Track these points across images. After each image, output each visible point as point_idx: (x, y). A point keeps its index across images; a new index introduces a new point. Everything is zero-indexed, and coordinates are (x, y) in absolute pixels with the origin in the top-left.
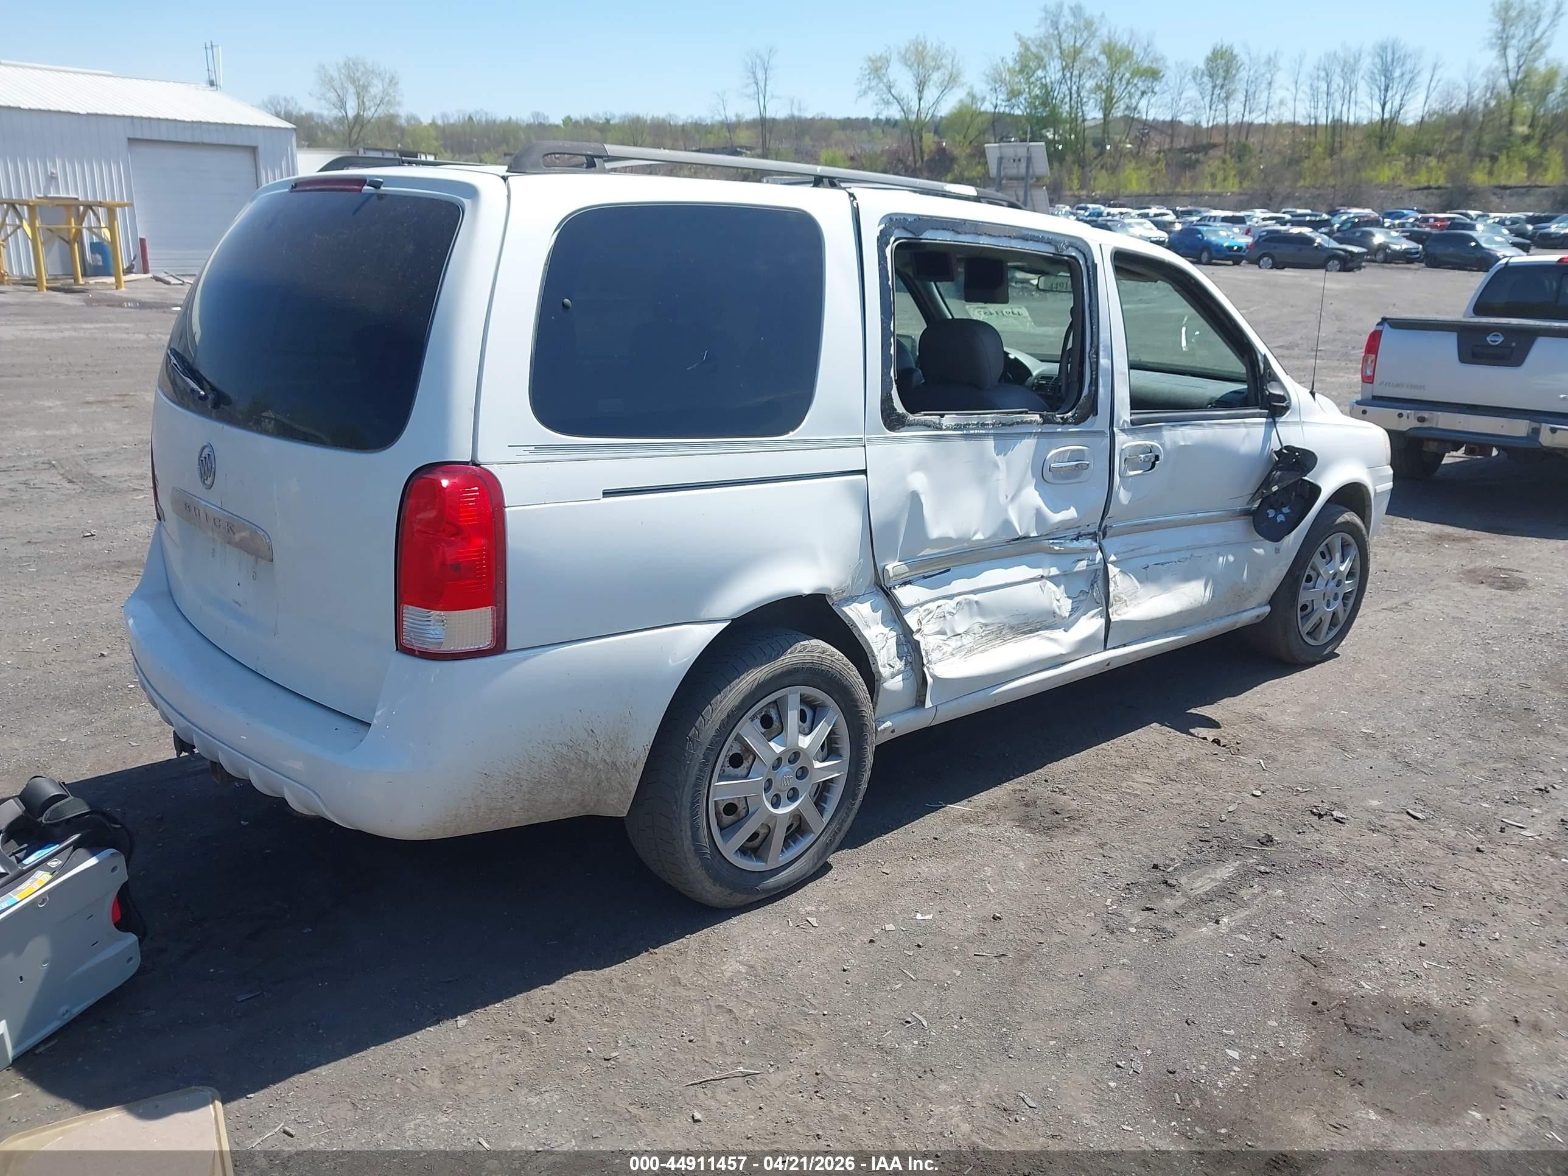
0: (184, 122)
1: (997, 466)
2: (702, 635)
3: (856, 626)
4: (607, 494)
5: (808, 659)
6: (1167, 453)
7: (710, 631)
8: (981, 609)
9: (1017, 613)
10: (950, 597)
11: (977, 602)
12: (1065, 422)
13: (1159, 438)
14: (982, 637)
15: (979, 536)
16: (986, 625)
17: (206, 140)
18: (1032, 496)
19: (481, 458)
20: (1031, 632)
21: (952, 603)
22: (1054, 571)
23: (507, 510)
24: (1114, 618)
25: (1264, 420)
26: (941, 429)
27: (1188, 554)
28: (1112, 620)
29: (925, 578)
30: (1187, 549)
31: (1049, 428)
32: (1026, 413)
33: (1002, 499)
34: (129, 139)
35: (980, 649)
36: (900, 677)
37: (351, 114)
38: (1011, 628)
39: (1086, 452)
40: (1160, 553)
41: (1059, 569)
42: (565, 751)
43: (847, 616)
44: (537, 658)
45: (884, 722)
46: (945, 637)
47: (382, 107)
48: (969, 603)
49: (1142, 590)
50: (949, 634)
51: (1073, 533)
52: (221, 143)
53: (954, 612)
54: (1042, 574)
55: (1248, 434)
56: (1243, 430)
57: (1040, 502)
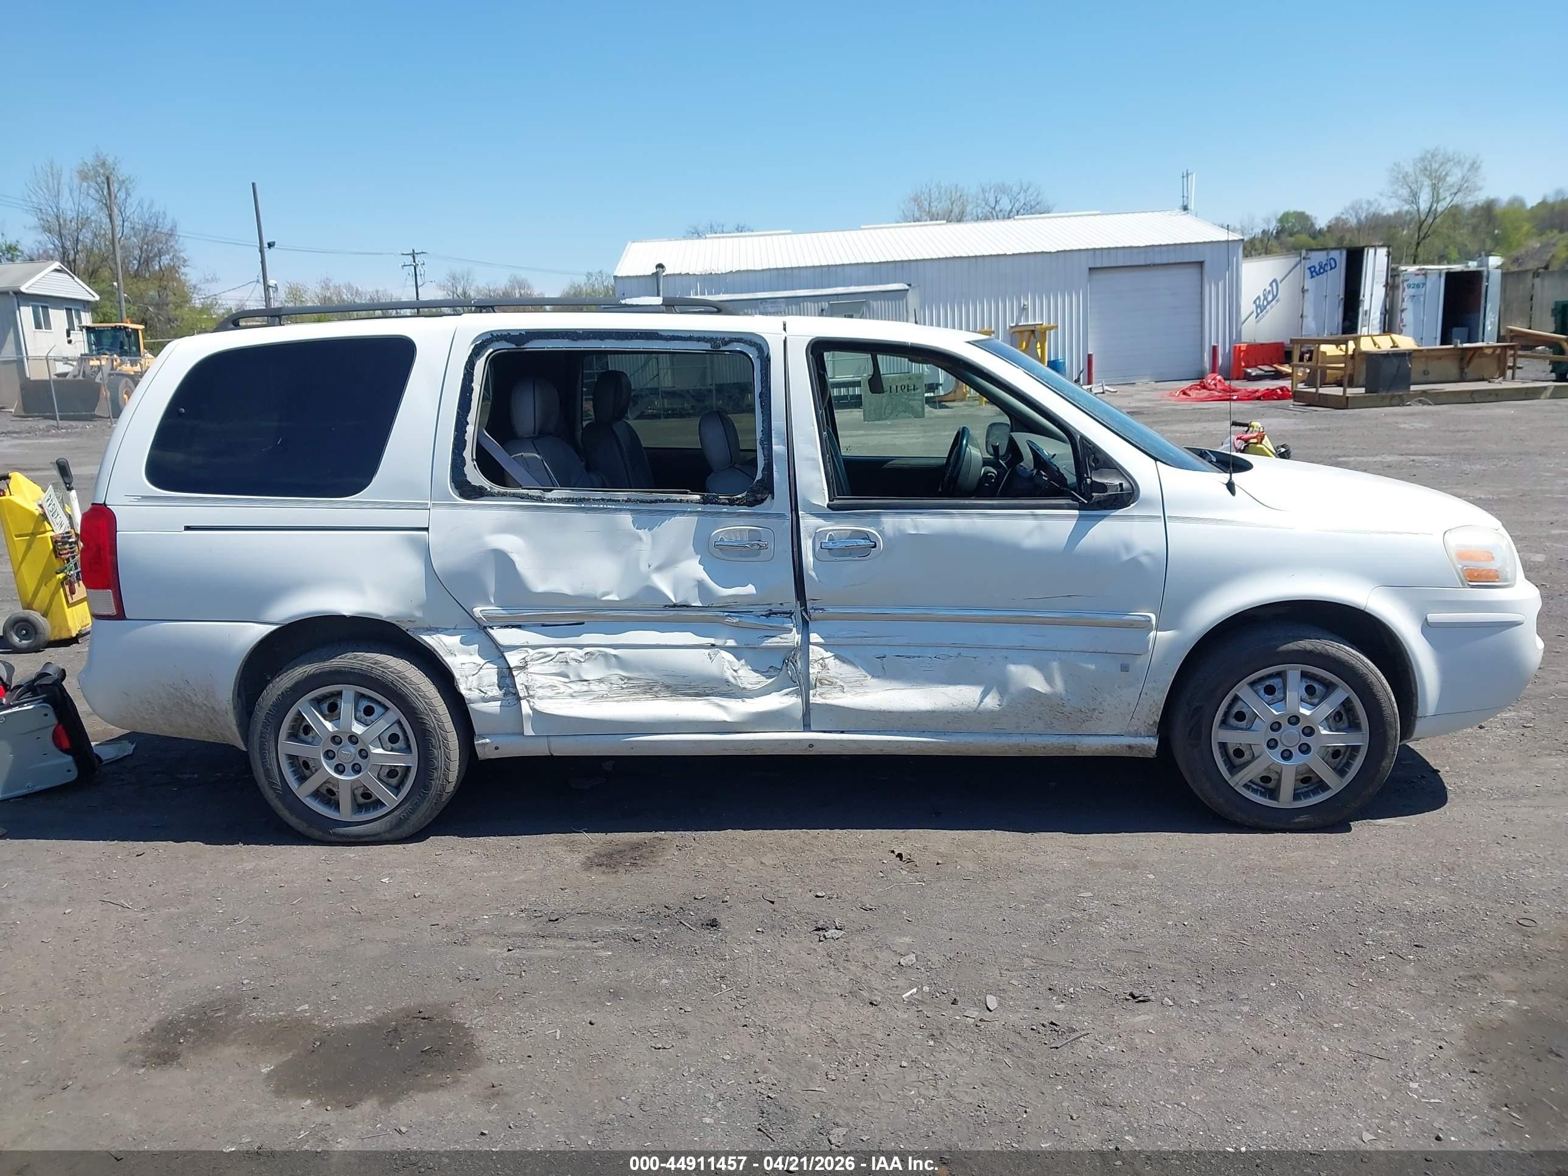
0: (1138, 247)
1: (640, 539)
2: (258, 631)
3: (437, 652)
4: (187, 528)
5: (357, 666)
6: (888, 540)
7: (265, 630)
8: (621, 663)
9: (673, 673)
10: (580, 647)
11: (615, 656)
12: (731, 503)
13: (877, 525)
14: (623, 688)
15: (613, 597)
16: (629, 679)
17: (1158, 261)
18: (694, 568)
19: (107, 503)
20: (698, 695)
21: (581, 652)
22: (731, 643)
23: (118, 533)
24: (812, 700)
25: (1076, 512)
26: (543, 501)
27: (953, 652)
28: (811, 702)
29: (543, 625)
30: (954, 646)
31: (710, 508)
32: (686, 493)
33: (643, 567)
34: (1090, 269)
35: (616, 699)
36: (499, 703)
37: (1424, 206)
38: (668, 687)
39: (762, 533)
40: (908, 645)
41: (736, 641)
42: (172, 690)
43: (426, 642)
44: (151, 626)
45: (484, 738)
46: (566, 680)
47: (1460, 195)
48: (606, 656)
49: (871, 681)
50: (573, 678)
51: (763, 610)
52: (1171, 262)
53: (582, 660)
54: (713, 642)
55: (1040, 527)
56: (1030, 523)
57: (705, 576)
